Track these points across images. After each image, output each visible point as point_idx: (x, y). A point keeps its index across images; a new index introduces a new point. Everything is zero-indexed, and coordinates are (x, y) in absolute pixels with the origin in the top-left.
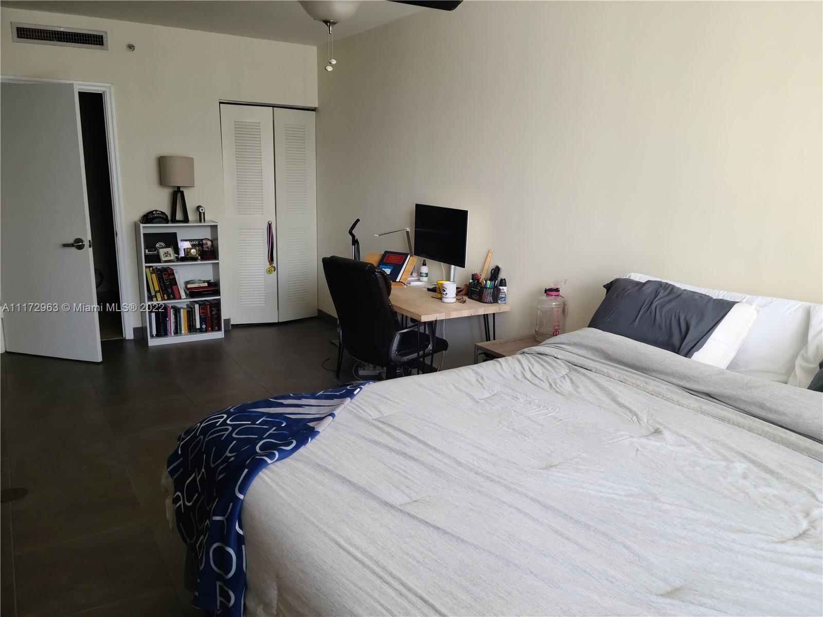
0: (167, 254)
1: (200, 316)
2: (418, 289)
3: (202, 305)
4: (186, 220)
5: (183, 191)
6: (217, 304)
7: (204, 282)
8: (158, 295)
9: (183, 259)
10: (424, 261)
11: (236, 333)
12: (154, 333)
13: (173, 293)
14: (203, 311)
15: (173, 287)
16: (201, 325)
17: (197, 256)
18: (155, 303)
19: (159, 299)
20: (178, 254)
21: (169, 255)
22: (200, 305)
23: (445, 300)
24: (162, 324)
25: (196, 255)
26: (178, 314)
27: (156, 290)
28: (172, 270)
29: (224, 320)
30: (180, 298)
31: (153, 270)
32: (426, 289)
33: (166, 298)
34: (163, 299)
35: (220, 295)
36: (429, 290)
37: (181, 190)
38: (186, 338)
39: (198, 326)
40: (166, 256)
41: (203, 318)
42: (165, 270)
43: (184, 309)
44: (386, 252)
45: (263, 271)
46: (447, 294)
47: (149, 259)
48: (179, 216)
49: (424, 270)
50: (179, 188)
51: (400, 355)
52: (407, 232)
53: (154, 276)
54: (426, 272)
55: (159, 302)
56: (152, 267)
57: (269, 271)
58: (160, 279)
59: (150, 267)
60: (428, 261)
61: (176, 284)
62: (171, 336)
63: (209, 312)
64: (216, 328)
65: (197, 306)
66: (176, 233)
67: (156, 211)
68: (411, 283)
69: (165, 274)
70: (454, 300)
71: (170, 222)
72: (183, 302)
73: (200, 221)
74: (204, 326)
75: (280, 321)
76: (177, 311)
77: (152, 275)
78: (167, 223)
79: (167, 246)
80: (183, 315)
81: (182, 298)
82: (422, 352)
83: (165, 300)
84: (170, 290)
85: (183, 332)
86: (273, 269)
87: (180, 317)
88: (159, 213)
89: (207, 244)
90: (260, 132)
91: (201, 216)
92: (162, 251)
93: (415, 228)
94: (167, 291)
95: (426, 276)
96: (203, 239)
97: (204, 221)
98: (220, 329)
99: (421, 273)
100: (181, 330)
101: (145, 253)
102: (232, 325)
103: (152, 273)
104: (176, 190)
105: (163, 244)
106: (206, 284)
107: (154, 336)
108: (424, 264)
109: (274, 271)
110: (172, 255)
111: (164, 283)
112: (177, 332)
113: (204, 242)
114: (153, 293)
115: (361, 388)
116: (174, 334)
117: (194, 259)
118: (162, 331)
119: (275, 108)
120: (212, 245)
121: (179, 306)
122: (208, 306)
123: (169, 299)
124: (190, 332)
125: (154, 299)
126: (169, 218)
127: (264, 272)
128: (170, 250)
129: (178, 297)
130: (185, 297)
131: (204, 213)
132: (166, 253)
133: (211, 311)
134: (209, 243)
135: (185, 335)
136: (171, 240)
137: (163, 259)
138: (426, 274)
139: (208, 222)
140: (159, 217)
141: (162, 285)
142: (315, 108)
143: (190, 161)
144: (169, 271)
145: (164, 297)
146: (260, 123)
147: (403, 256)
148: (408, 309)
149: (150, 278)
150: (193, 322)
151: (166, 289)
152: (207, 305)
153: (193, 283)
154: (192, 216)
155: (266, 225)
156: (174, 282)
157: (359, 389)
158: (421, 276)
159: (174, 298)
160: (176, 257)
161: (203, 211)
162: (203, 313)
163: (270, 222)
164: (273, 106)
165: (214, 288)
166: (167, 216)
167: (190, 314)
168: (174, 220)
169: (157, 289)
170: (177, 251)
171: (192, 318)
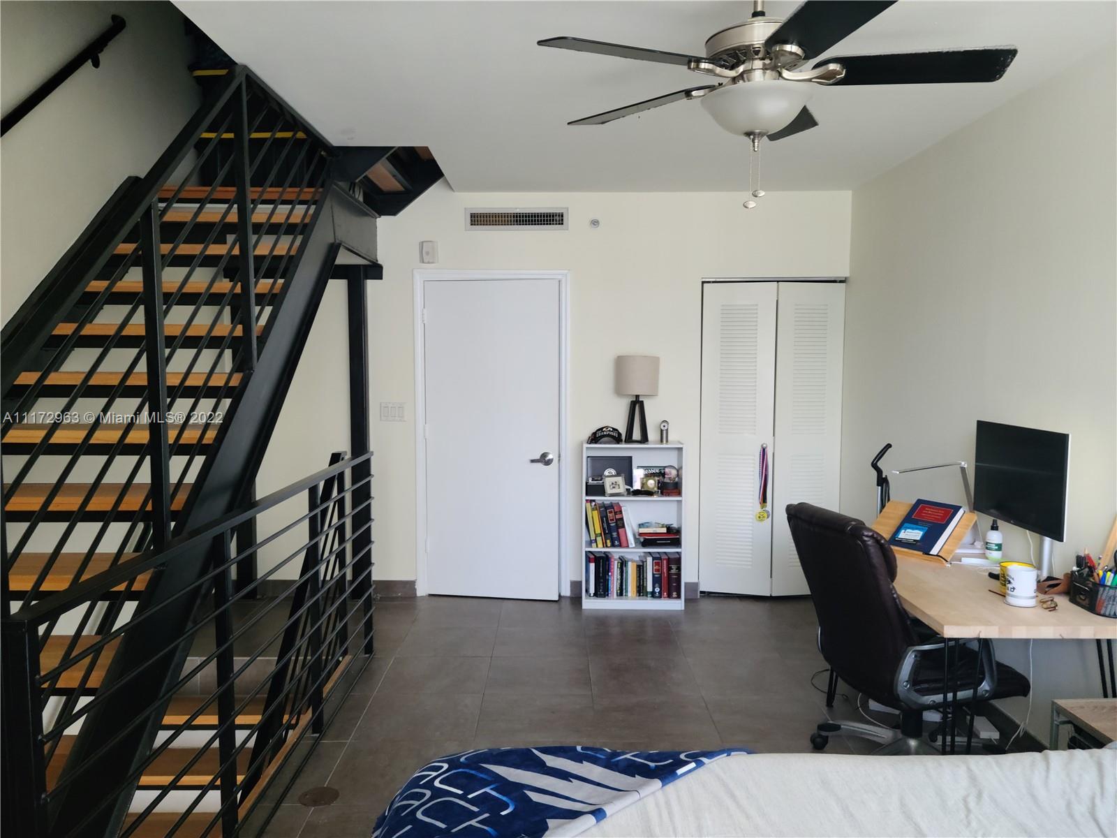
0: (614, 485)
1: (653, 574)
2: (971, 572)
3: (657, 559)
4: (645, 439)
5: (642, 402)
6: (677, 561)
7: (663, 526)
8: (599, 539)
9: (637, 493)
10: (995, 522)
11: (707, 606)
12: (592, 591)
13: (619, 539)
14: (657, 567)
15: (620, 530)
16: (654, 588)
17: (656, 489)
18: (594, 549)
19: (600, 545)
20: (632, 486)
21: (617, 487)
22: (654, 559)
23: (1010, 600)
24: (602, 581)
25: (653, 488)
26: (624, 568)
27: (597, 533)
28: (620, 507)
29: (686, 583)
30: (628, 547)
31: (595, 505)
32: (987, 574)
33: (609, 544)
34: (605, 545)
35: (681, 547)
36: (992, 576)
37: (640, 400)
38: (632, 604)
39: (650, 589)
40: (614, 487)
41: (658, 577)
42: (611, 506)
43: (633, 561)
44: (919, 502)
45: (751, 516)
46: (1014, 588)
47: (591, 490)
48: (637, 435)
49: (995, 537)
50: (637, 396)
51: (917, 691)
52: (963, 469)
53: (596, 513)
54: (1000, 543)
55: (599, 548)
56: (594, 501)
57: (759, 517)
58: (604, 518)
59: (591, 501)
60: (1000, 523)
61: (623, 526)
62: (614, 599)
63: (665, 570)
64: (675, 594)
65: (650, 560)
66: (631, 457)
67: (607, 427)
68: (963, 559)
69: (611, 512)
70: (1032, 602)
71: (623, 442)
72: (633, 552)
73: (662, 441)
74: (657, 590)
75: (773, 595)
76: (623, 563)
77: (594, 512)
78: (618, 443)
79: (618, 475)
80: (631, 570)
81: (630, 546)
82: (972, 691)
83: (607, 546)
84: (615, 534)
85: (629, 594)
86: (766, 515)
87: (627, 572)
88: (610, 431)
89: (671, 474)
90: (757, 317)
91: (663, 435)
92: (608, 482)
93: (976, 462)
94: (612, 535)
95: (996, 550)
96: (665, 467)
97: (667, 441)
98: (679, 597)
99: (987, 543)
100: (627, 592)
101: (587, 483)
102: (701, 592)
103: (593, 510)
104: (634, 399)
105: (613, 472)
106: (664, 530)
107: (592, 595)
108: (994, 528)
109: (768, 517)
110: (621, 486)
111: (608, 524)
112: (621, 593)
113: (667, 470)
114: (593, 538)
115: (700, 764)
116: (617, 595)
117: (649, 493)
118: (602, 590)
119: (780, 283)
120: (678, 475)
121: (628, 557)
122: (665, 562)
123: (613, 545)
124: (640, 596)
125: (594, 545)
126: (623, 437)
127: (752, 519)
128: (620, 480)
129: (624, 544)
130: (634, 546)
131: (667, 430)
132: (613, 482)
133: (669, 569)
134: (674, 472)
135: (632, 599)
136: (624, 467)
137: (609, 490)
138: (997, 545)
139: (673, 443)
140: (608, 436)
141: (605, 526)
142: (846, 278)
143: (655, 361)
144: (615, 508)
145: (606, 543)
146: (757, 305)
147: (950, 511)
148: (924, 610)
149: (591, 516)
150: (643, 582)
151: (610, 533)
152: (664, 559)
153: (647, 527)
154: (652, 435)
155: (759, 449)
156: (620, 524)
157: (693, 765)
158: (987, 548)
159: (620, 546)
160: (627, 489)
161: (666, 428)
162: (657, 570)
163: (765, 446)
164: (778, 281)
165: (673, 536)
166: (620, 434)
167: (640, 570)
168: (629, 439)
169: (598, 531)
170: (629, 481)
171: (643, 576)
